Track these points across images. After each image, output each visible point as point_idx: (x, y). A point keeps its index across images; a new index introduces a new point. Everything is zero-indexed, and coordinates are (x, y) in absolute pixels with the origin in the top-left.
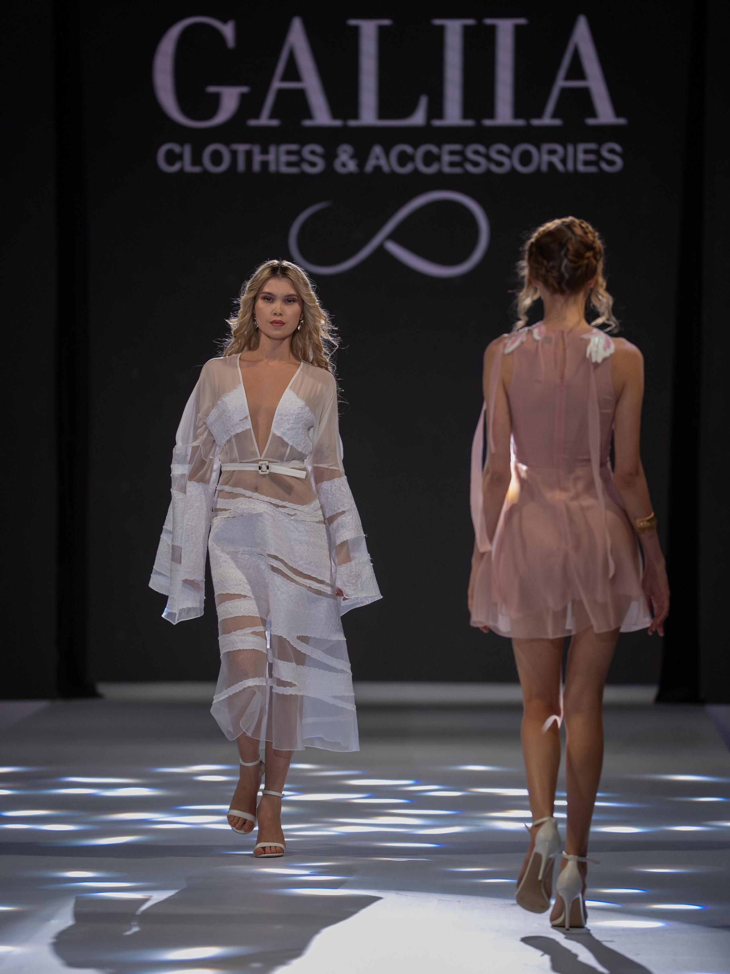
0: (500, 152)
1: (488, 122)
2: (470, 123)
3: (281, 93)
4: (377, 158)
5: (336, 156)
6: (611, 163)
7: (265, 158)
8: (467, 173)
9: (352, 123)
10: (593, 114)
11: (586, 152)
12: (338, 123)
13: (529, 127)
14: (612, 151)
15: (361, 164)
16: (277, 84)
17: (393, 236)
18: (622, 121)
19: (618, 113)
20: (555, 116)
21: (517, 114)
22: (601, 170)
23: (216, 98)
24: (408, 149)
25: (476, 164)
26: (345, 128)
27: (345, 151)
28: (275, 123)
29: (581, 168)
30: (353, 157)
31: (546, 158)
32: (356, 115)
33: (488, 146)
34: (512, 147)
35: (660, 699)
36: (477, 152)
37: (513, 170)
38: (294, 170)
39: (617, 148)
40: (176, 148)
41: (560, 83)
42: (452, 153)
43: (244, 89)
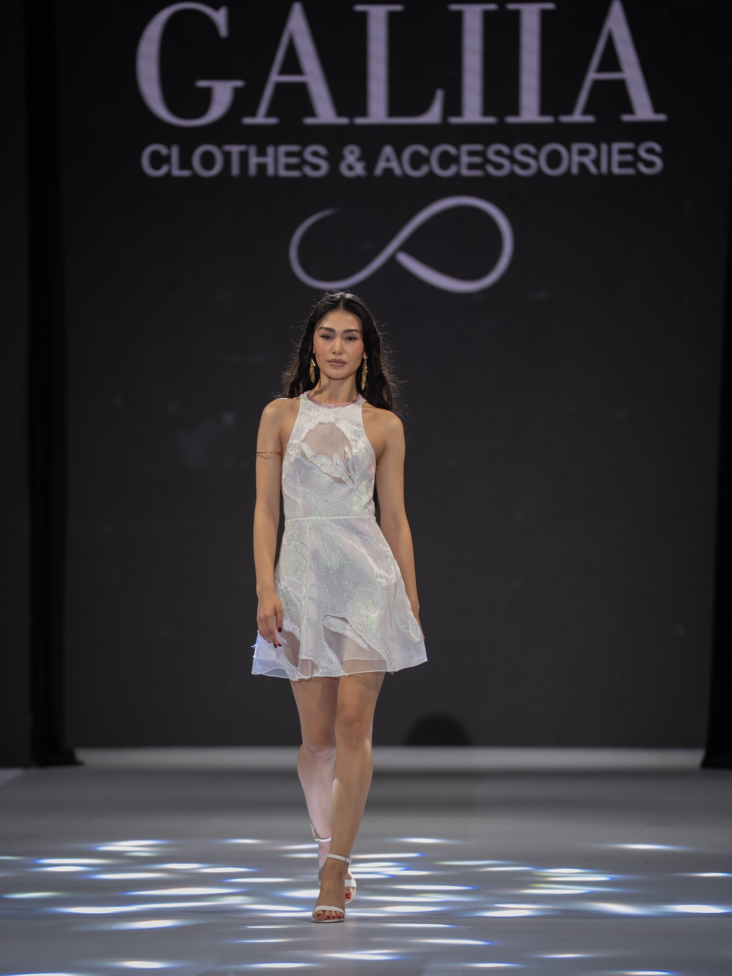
0: (525, 153)
1: (511, 120)
2: (491, 120)
3: (279, 86)
4: (388, 160)
5: (342, 158)
6: (650, 164)
7: (261, 160)
8: (488, 176)
9: (360, 121)
10: (630, 110)
11: (622, 152)
12: (344, 121)
13: (557, 123)
14: (650, 151)
15: (370, 166)
16: (275, 77)
17: (405, 248)
18: (662, 117)
19: (657, 110)
20: (586, 112)
21: (543, 111)
22: (638, 172)
23: (208, 93)
24: (423, 150)
25: (498, 166)
26: (352, 126)
27: (352, 152)
28: (273, 121)
29: (616, 170)
30: (359, 159)
31: (576, 158)
32: (364, 113)
33: (511, 147)
34: (539, 147)
35: (707, 764)
36: (499, 153)
37: (540, 171)
38: (295, 174)
39: (657, 147)
40: (163, 149)
41: (592, 75)
42: (471, 154)
43: (239, 84)
